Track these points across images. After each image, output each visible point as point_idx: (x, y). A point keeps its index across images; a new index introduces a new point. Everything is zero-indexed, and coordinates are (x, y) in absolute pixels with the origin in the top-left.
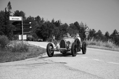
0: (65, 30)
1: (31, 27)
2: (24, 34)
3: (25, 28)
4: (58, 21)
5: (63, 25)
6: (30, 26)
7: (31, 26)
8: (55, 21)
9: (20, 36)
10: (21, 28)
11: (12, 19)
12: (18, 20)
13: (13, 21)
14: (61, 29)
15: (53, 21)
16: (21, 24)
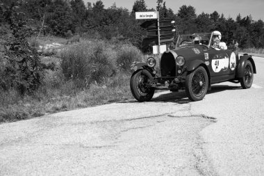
0: (258, 31)
1: (174, 30)
2: (162, 44)
3: (163, 32)
4: (248, 17)
5: (256, 23)
6: (173, 28)
7: (175, 28)
8: (242, 18)
9: (155, 48)
10: (157, 33)
11: (141, 16)
12: (151, 18)
13: (144, 20)
14: (253, 30)
15: (238, 18)
16: (157, 25)
